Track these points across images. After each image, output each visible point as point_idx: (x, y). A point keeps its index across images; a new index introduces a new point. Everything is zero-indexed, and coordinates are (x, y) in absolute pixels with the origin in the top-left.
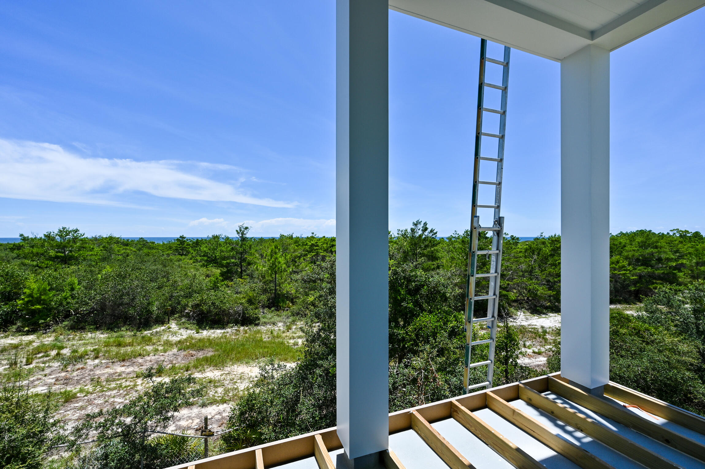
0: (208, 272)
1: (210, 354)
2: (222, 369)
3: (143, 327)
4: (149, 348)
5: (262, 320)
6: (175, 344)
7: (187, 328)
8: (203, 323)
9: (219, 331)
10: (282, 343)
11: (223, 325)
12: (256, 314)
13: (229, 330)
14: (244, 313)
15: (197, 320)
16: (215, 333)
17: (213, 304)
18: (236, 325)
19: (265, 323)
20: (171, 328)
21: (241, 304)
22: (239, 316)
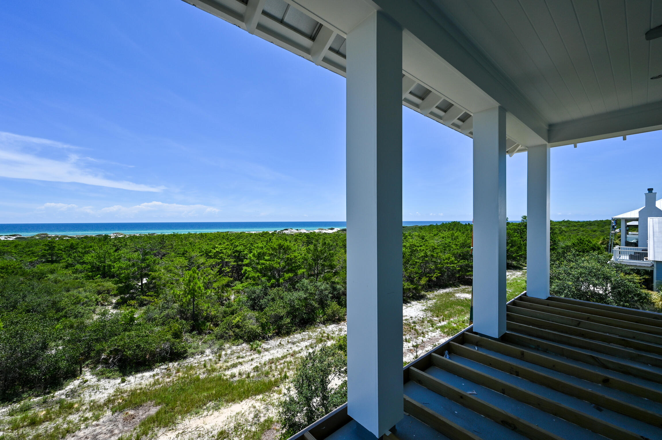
0: (99, 288)
1: (153, 411)
2: (174, 428)
3: (50, 387)
4: (74, 418)
5: (190, 351)
6: (105, 404)
7: (109, 378)
8: (125, 368)
9: (147, 374)
10: (220, 378)
11: (149, 365)
12: (183, 347)
13: (157, 371)
14: (171, 348)
15: (118, 366)
16: (144, 378)
17: (138, 346)
18: (164, 362)
19: (193, 354)
20: (87, 381)
21: (168, 340)
22: (167, 353)
